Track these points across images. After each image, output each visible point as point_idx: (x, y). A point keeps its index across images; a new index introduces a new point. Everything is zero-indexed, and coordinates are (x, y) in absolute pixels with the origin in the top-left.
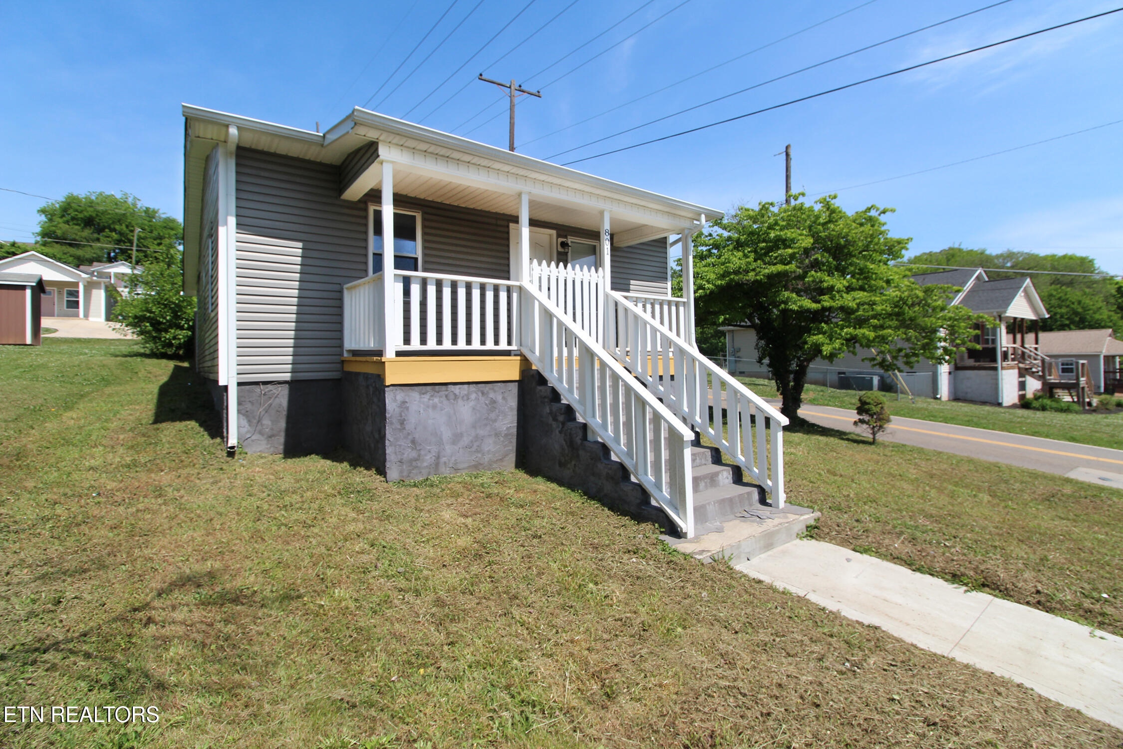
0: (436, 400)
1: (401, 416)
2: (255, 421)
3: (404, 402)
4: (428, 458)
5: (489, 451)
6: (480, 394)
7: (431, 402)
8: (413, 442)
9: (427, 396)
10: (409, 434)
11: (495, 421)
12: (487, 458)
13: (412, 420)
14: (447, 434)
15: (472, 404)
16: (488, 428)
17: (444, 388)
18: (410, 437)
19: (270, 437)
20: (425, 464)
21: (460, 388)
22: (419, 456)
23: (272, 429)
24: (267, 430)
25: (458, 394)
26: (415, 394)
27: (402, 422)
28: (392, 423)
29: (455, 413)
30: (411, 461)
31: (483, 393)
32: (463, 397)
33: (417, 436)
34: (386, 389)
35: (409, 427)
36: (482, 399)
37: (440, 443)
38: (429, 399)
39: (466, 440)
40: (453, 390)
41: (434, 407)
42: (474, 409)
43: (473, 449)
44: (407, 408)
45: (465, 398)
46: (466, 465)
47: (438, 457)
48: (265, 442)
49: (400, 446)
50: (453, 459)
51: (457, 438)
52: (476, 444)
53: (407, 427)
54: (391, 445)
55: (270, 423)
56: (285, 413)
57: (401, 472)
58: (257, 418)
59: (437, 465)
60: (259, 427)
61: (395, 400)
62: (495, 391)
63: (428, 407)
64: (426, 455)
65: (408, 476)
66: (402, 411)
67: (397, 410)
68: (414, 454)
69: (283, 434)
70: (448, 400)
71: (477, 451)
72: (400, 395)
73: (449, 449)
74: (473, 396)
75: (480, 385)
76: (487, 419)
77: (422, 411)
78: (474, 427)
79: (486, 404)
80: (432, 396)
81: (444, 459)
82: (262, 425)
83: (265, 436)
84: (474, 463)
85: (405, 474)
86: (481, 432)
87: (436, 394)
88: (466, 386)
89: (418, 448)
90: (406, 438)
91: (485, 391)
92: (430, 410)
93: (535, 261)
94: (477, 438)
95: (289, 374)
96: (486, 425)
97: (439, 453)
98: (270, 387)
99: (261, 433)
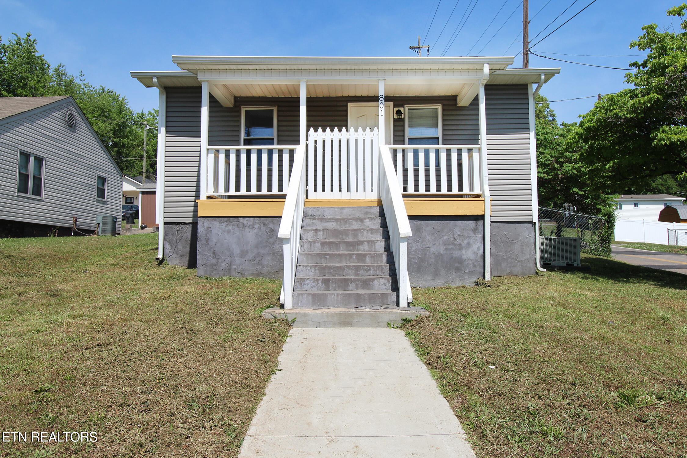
0: (230, 227)
1: (207, 236)
2: (174, 246)
3: (209, 228)
4: (223, 264)
5: (267, 265)
6: (262, 225)
7: (226, 228)
8: (214, 253)
9: (224, 225)
10: (211, 248)
11: (273, 244)
12: (266, 270)
13: (214, 239)
14: (236, 250)
15: (255, 231)
16: (268, 249)
17: (236, 219)
18: (212, 250)
19: (181, 256)
20: (221, 268)
21: (247, 220)
22: (218, 262)
23: (183, 251)
24: (180, 252)
25: (246, 224)
26: (216, 223)
27: (207, 240)
28: (201, 240)
29: (243, 237)
30: (212, 265)
31: (264, 224)
32: (249, 226)
33: (216, 249)
34: (199, 219)
35: (212, 243)
36: (263, 228)
37: (232, 255)
38: (225, 227)
39: (250, 256)
40: (242, 221)
41: (229, 232)
42: (257, 235)
43: (256, 262)
44: (211, 231)
45: (251, 227)
46: (250, 273)
47: (230, 265)
48: (178, 259)
49: (206, 255)
50: (241, 267)
51: (243, 254)
52: (258, 259)
53: (211, 243)
54: (200, 254)
55: (181, 247)
56: (189, 242)
57: (206, 271)
58: (175, 244)
59: (230, 269)
60: (176, 250)
61: (203, 226)
62: (274, 224)
63: (224, 231)
64: (222, 262)
65: (211, 275)
66: (208, 233)
67: (204, 232)
68: (214, 261)
69: (188, 255)
70: (239, 228)
71: (258, 264)
72: (207, 223)
73: (238, 260)
74: (257, 226)
75: (262, 219)
76: (267, 242)
77: (220, 234)
78: (257, 247)
79: (266, 232)
80: (227, 225)
81: (234, 267)
82: (177, 249)
83: (179, 255)
84: (256, 272)
85: (208, 273)
86: (262, 251)
87: (230, 223)
88: (252, 219)
89: (217, 258)
90: (210, 250)
91: (266, 223)
92: (226, 234)
93: (312, 129)
94: (258, 254)
95: (192, 218)
96: (266, 246)
97: (231, 262)
98: (182, 226)
99: (177, 253)
